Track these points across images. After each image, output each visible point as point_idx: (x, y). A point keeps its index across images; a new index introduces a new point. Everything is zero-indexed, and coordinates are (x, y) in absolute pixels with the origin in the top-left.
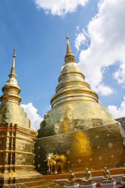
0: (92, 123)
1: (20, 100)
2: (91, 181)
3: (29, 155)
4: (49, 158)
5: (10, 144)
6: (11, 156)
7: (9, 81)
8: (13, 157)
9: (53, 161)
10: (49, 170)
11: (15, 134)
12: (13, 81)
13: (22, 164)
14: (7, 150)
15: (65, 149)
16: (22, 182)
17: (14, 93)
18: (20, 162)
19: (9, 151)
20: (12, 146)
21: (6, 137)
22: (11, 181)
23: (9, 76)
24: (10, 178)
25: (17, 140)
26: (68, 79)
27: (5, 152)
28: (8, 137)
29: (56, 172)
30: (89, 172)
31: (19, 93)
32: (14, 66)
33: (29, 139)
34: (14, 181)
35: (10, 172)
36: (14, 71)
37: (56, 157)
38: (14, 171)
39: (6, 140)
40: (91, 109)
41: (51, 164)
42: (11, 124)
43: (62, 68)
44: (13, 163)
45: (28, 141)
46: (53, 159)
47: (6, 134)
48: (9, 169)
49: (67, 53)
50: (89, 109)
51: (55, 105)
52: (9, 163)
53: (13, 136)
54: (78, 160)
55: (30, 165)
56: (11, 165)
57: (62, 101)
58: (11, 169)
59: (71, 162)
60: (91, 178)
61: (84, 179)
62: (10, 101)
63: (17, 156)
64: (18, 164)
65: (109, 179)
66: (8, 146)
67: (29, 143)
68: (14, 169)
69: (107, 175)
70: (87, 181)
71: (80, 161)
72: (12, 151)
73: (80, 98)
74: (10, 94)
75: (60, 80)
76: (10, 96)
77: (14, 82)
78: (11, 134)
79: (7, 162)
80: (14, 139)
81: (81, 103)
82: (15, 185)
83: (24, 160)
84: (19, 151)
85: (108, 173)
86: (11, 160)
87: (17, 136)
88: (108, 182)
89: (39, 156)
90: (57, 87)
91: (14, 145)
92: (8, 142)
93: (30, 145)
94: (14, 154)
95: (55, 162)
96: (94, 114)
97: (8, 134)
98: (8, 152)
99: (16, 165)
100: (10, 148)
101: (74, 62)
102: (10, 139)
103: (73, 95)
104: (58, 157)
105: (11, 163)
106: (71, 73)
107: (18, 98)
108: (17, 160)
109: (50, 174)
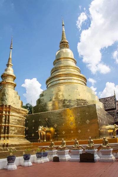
0: (76, 103)
1: (15, 86)
2: (64, 148)
3: (20, 127)
4: (40, 130)
5: (5, 120)
6: (6, 128)
7: (6, 70)
8: (7, 129)
9: (43, 132)
10: (40, 139)
11: (9, 112)
12: (9, 70)
13: (14, 134)
14: (3, 124)
15: (53, 123)
16: (13, 147)
17: (10, 80)
18: (13, 133)
19: (5, 125)
20: (7, 121)
21: (3, 115)
22: (5, 146)
23: (7, 65)
24: (4, 143)
25: (10, 117)
26: (61, 64)
27: (2, 126)
28: (4, 115)
29: (45, 141)
30: (64, 141)
31: (14, 80)
32: (11, 57)
33: (21, 116)
34: (7, 145)
35: (5, 139)
36: (11, 61)
37: (45, 129)
38: (8, 139)
39: (3, 117)
40: (78, 91)
41: (42, 134)
42: (6, 105)
43: (57, 53)
44: (8, 133)
45: (20, 117)
46: (43, 130)
47: (3, 112)
48: (4, 137)
49: (62, 40)
50: (76, 90)
51: (49, 86)
52: (5, 133)
53: (7, 114)
54: (62, 132)
55: (21, 135)
56: (6, 135)
57: (55, 83)
58: (6, 137)
59: (57, 133)
60: (65, 146)
61: (60, 146)
62: (7, 86)
63: (10, 128)
64: (11, 134)
65: (77, 147)
66: (4, 121)
67: (20, 119)
68: (8, 137)
69: (77, 144)
70: (62, 148)
71: (64, 132)
72: (7, 125)
73: (69, 81)
74: (7, 81)
75: (54, 63)
76: (7, 82)
77: (11, 71)
78: (6, 113)
79: (3, 132)
80: (9, 116)
81: (70, 85)
82: (7, 148)
83: (16, 131)
84: (12, 125)
85: (77, 143)
86: (6, 131)
87: (10, 114)
88: (76, 150)
89: (33, 128)
90: (52, 70)
91: (9, 120)
92: (4, 118)
93: (21, 120)
94: (8, 127)
95: (45, 133)
96: (79, 95)
97: (4, 112)
98: (3, 125)
99: (9, 135)
100: (5, 123)
101: (68, 48)
102: (6, 116)
103: (64, 78)
104: (47, 129)
105: (6, 133)
106: (64, 58)
107: (13, 84)
108: (11, 131)
109: (40, 142)
